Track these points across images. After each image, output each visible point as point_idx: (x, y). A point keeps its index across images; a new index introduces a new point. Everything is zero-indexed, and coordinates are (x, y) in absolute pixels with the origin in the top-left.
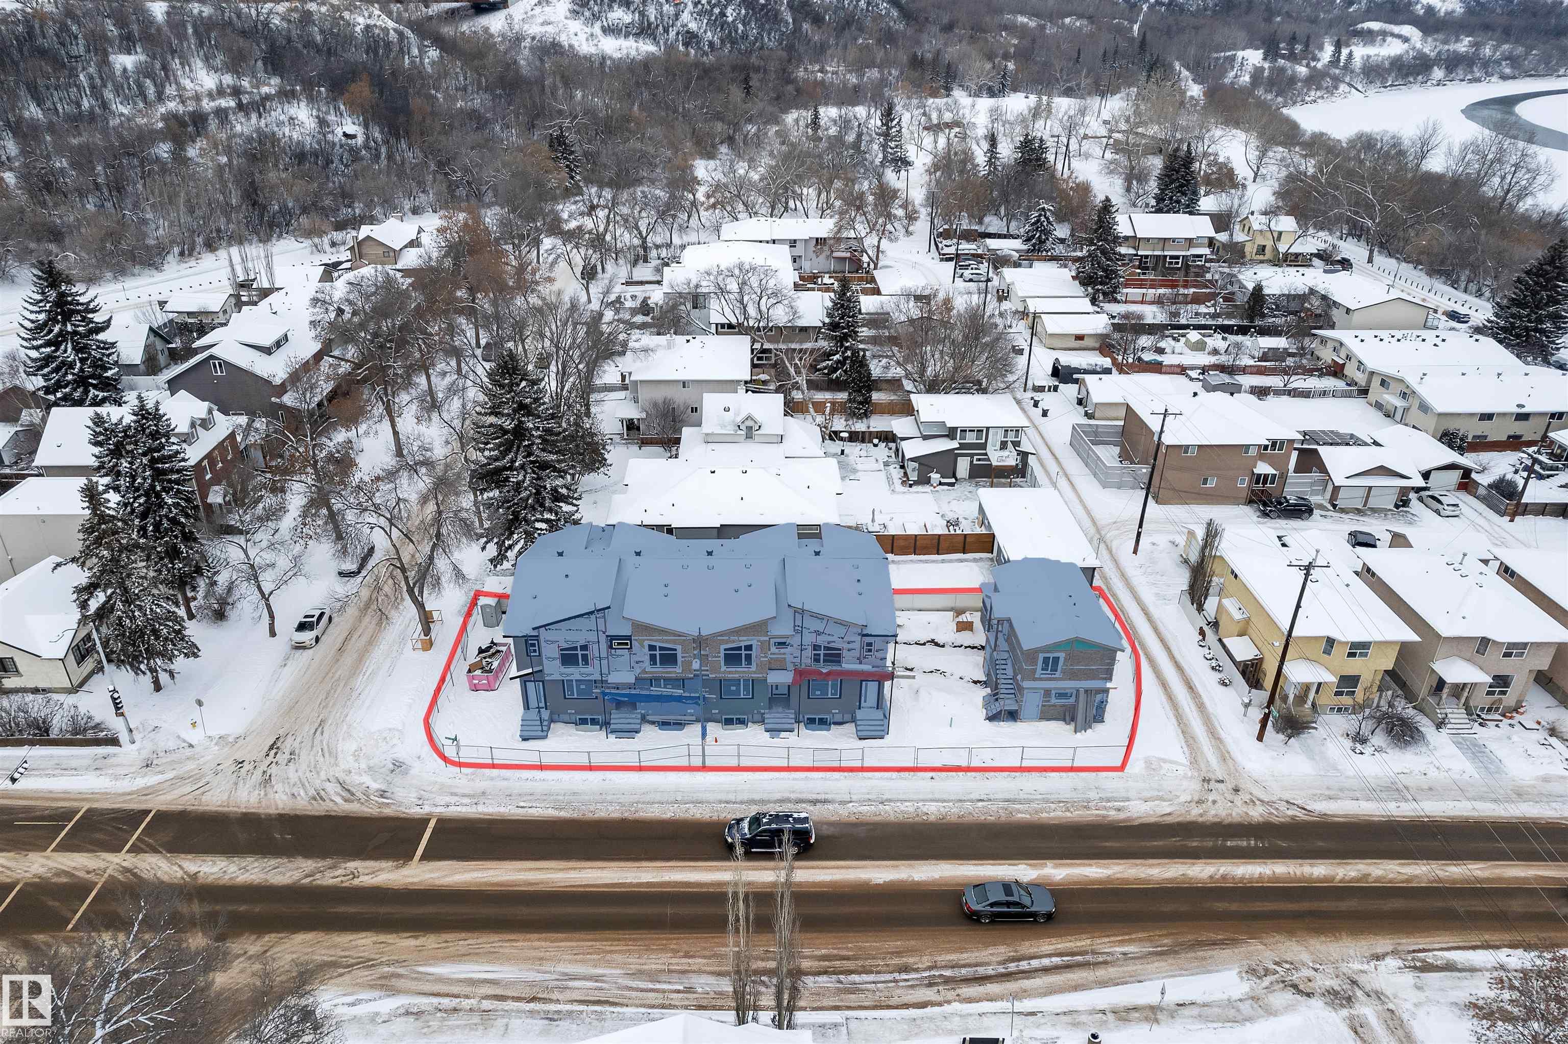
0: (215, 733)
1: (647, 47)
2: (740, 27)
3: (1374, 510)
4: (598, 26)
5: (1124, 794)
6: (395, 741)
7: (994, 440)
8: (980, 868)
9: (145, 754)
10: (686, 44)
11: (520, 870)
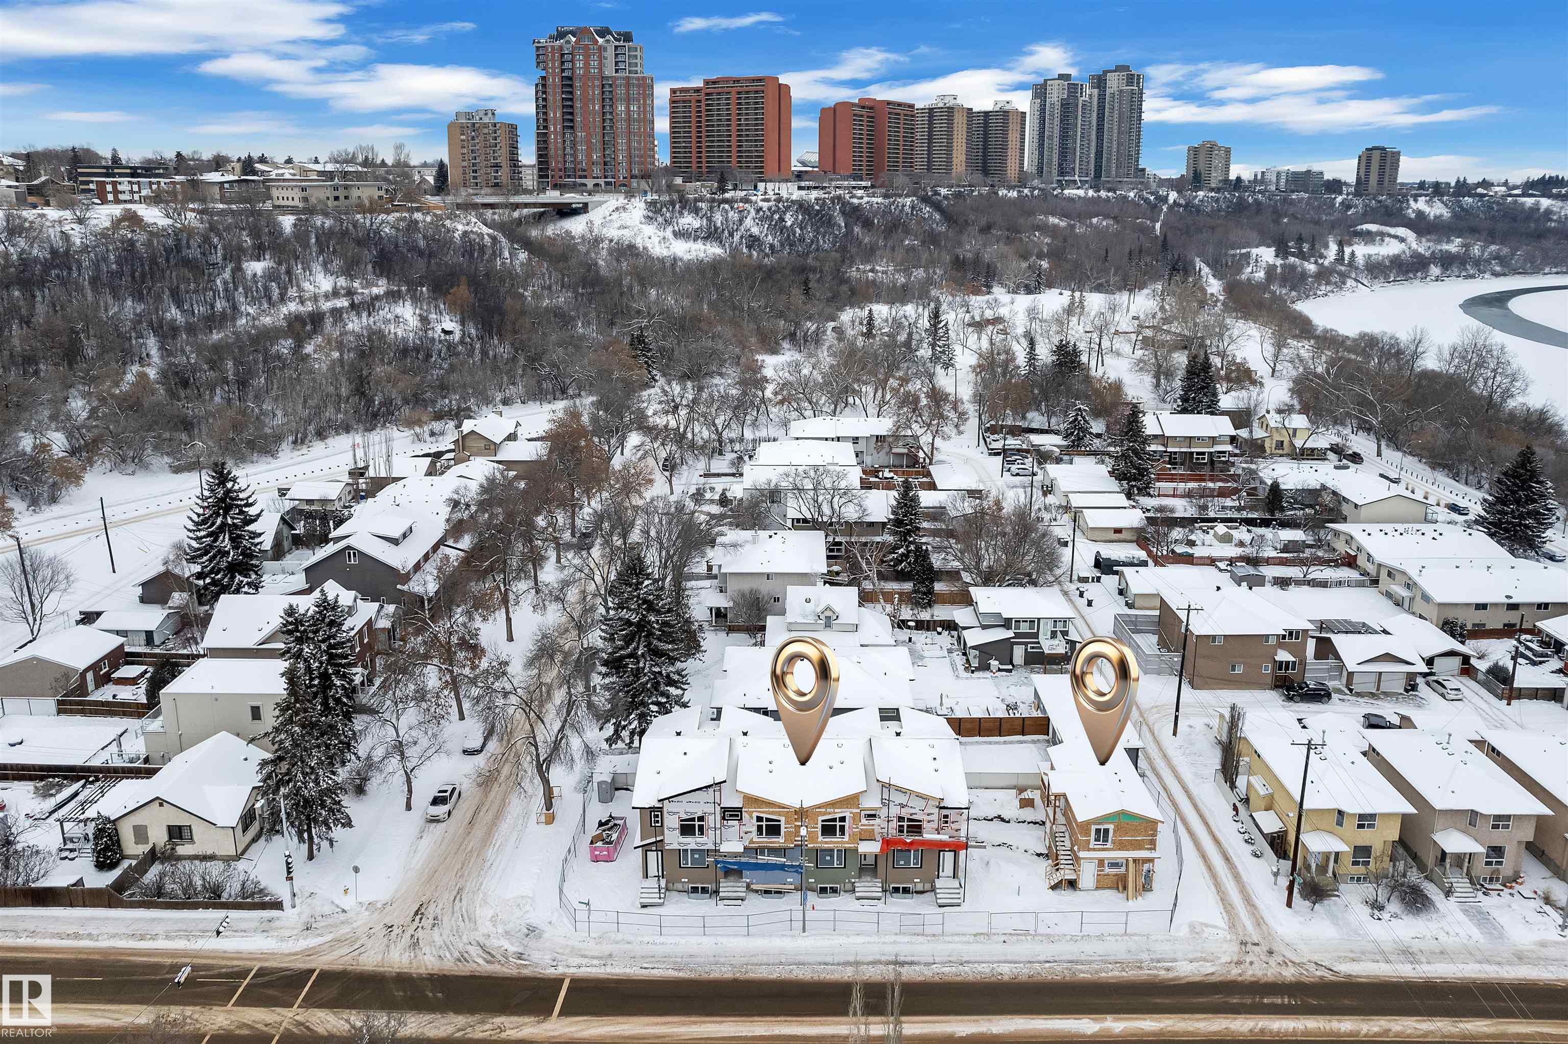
0: (366, 899)
1: (713, 250)
2: (798, 230)
3: (1386, 694)
4: (670, 229)
5: (1172, 956)
6: (528, 908)
7: (1045, 630)
8: (1049, 1022)
9: (305, 918)
10: (749, 247)
11: (648, 1025)
